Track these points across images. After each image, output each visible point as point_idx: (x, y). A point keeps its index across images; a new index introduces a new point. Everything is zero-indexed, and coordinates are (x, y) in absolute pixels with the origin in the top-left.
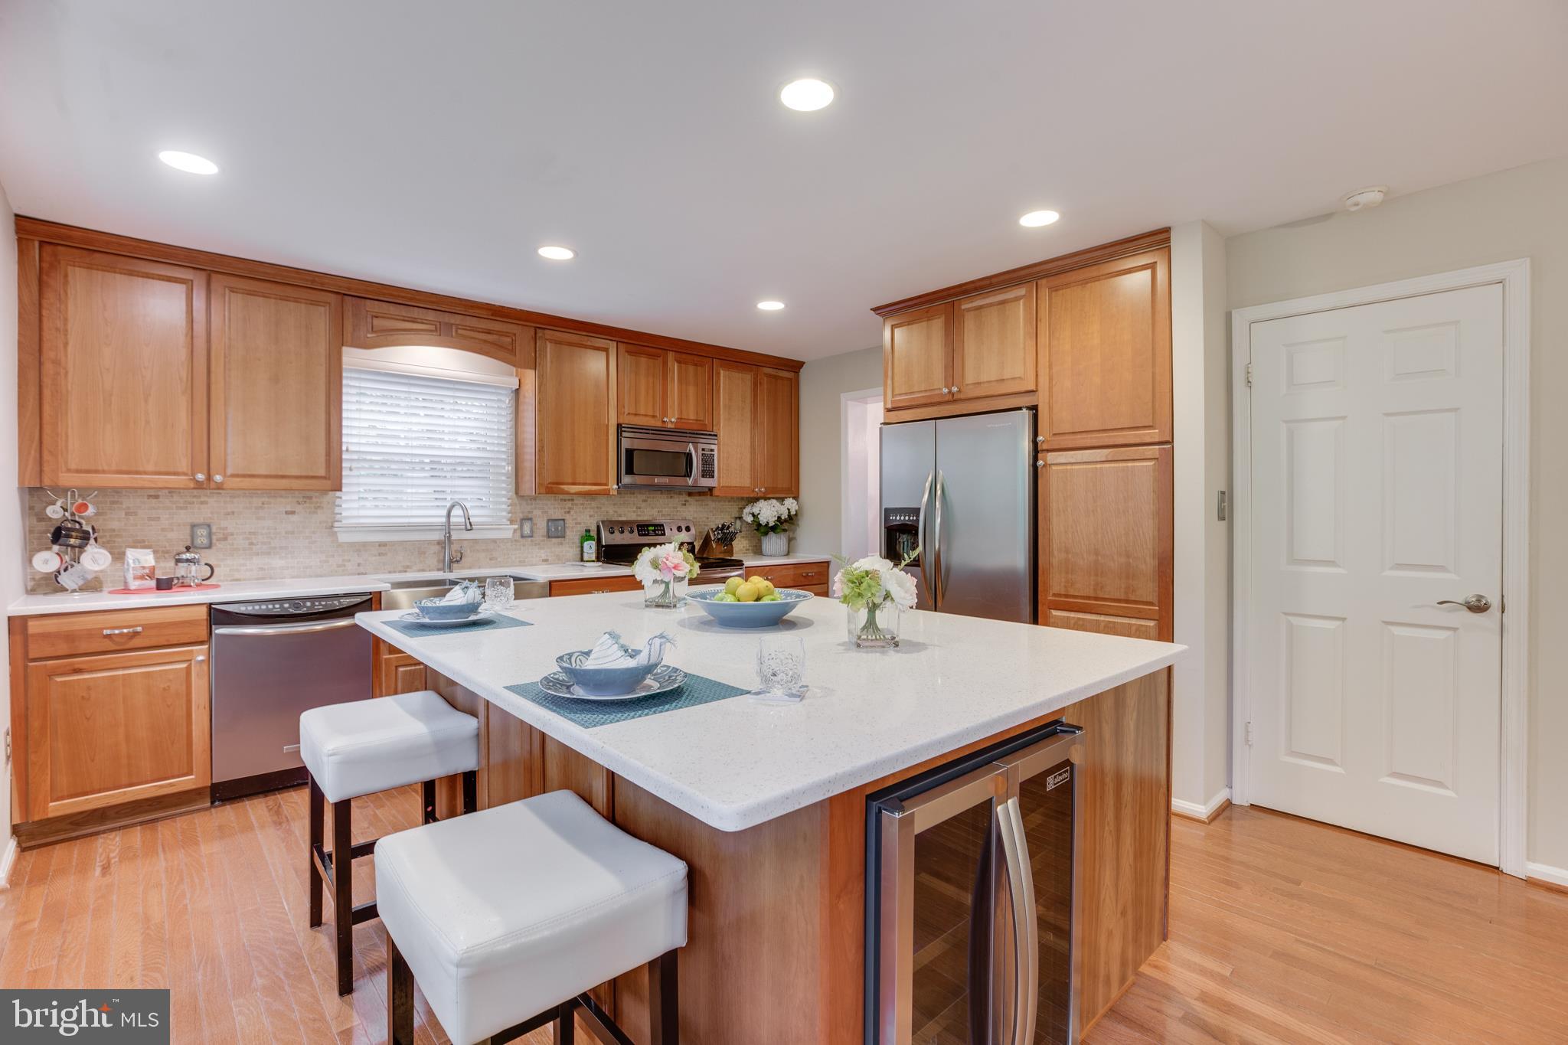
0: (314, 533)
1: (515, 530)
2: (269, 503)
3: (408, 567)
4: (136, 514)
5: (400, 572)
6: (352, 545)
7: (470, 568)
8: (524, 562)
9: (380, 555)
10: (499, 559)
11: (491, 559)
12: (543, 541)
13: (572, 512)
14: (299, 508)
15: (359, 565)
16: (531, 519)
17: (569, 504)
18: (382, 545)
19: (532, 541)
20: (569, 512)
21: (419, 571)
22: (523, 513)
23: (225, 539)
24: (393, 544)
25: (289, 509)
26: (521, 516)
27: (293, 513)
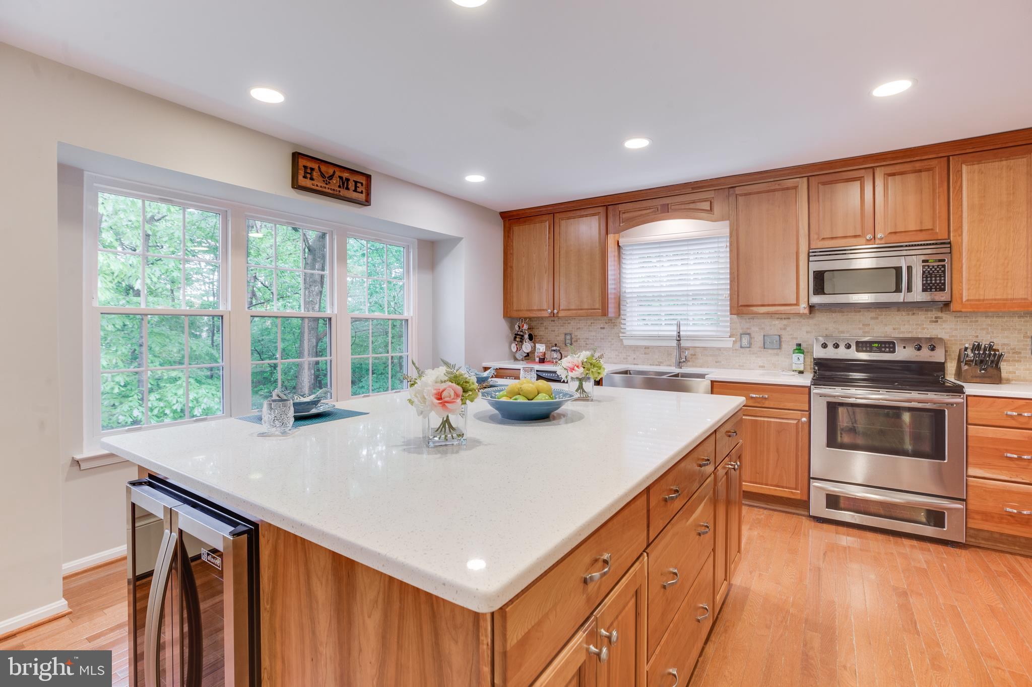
0: (613, 339)
1: (735, 342)
2: (594, 323)
3: (661, 362)
4: (547, 328)
5: (656, 365)
6: (631, 347)
7: (701, 367)
8: (743, 366)
9: (645, 354)
10: (723, 363)
11: (716, 362)
12: (761, 351)
13: (788, 329)
14: (606, 326)
15: (634, 359)
16: (749, 334)
17: (785, 322)
18: (647, 348)
19: (750, 351)
20: (785, 329)
21: (667, 366)
22: (742, 329)
23: (577, 341)
24: (653, 347)
25: (602, 326)
26: (741, 331)
27: (604, 328)
